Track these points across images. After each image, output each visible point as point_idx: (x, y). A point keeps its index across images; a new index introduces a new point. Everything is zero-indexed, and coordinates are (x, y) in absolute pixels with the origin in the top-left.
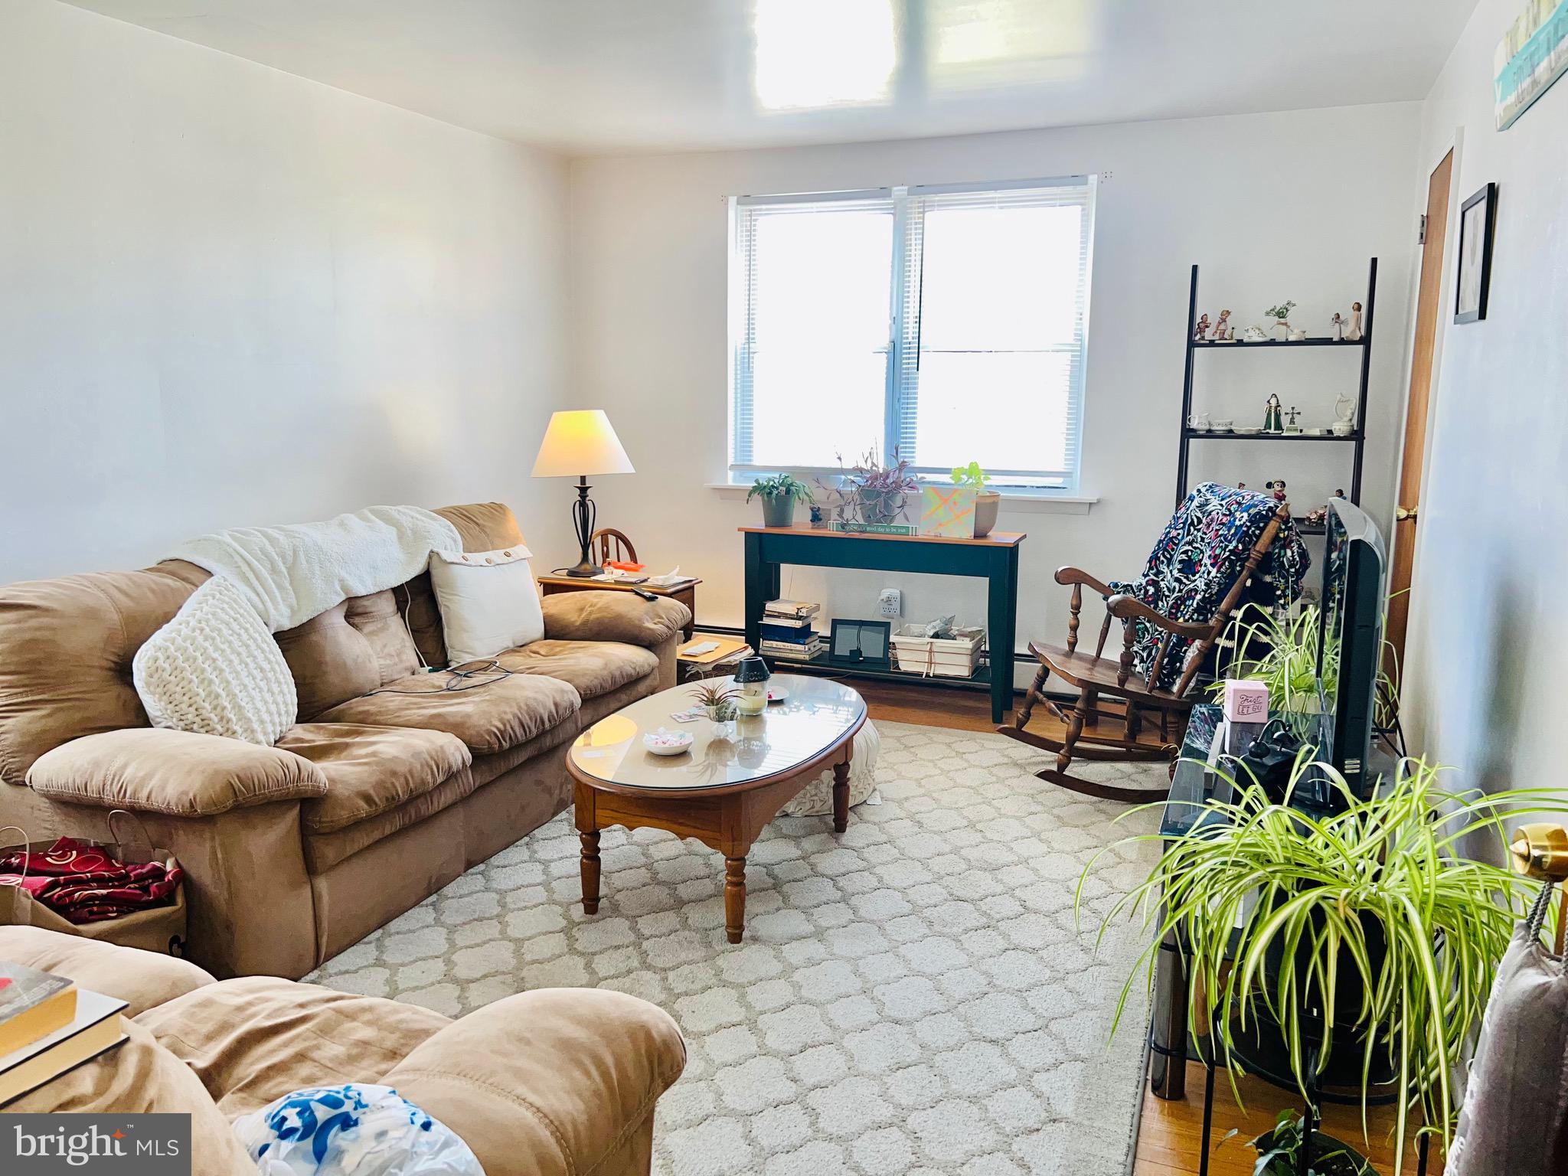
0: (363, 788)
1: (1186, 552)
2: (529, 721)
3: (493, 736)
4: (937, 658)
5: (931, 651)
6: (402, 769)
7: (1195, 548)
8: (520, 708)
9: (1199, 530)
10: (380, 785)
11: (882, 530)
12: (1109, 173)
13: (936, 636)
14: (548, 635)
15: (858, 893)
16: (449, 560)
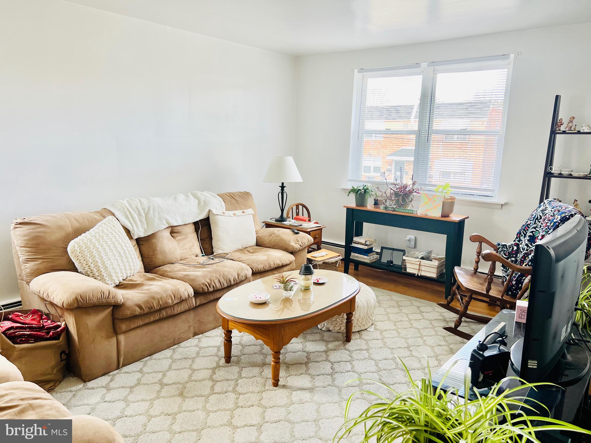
0: (139, 303)
1: (532, 232)
2: (223, 281)
3: (205, 286)
4: (423, 268)
5: (420, 265)
6: (158, 296)
7: (537, 230)
8: (220, 275)
9: (540, 222)
10: (147, 302)
11: (402, 211)
12: (520, 54)
13: (422, 258)
14: (258, 244)
15: (339, 372)
16: (215, 214)
